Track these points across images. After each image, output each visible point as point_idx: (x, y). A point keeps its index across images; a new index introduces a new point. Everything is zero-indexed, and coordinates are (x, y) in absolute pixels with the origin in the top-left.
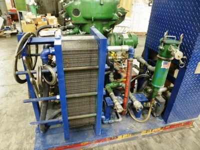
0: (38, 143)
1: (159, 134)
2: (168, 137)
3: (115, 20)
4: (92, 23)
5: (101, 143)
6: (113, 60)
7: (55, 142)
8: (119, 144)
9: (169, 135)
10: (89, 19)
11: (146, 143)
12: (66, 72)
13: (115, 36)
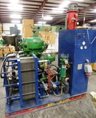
0: (7, 110)
1: (69, 102)
2: (74, 103)
3: (43, 49)
4: (33, 51)
5: (39, 109)
6: (43, 67)
7: (16, 109)
8: (48, 109)
9: (74, 102)
10: (31, 49)
11: (62, 107)
12: (22, 72)
13: (44, 56)
